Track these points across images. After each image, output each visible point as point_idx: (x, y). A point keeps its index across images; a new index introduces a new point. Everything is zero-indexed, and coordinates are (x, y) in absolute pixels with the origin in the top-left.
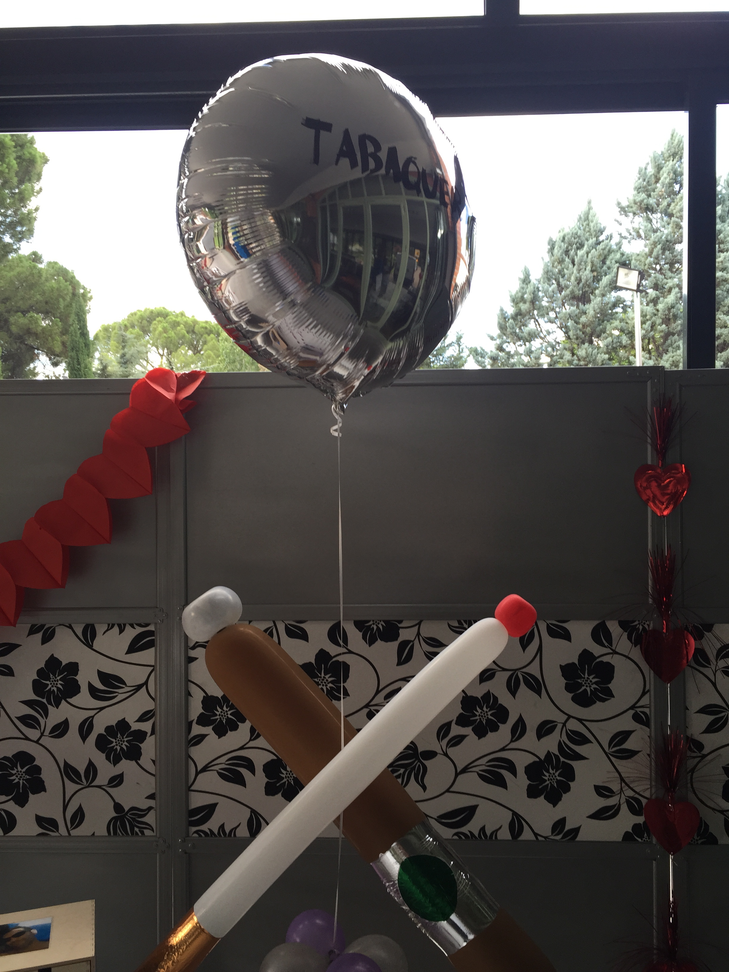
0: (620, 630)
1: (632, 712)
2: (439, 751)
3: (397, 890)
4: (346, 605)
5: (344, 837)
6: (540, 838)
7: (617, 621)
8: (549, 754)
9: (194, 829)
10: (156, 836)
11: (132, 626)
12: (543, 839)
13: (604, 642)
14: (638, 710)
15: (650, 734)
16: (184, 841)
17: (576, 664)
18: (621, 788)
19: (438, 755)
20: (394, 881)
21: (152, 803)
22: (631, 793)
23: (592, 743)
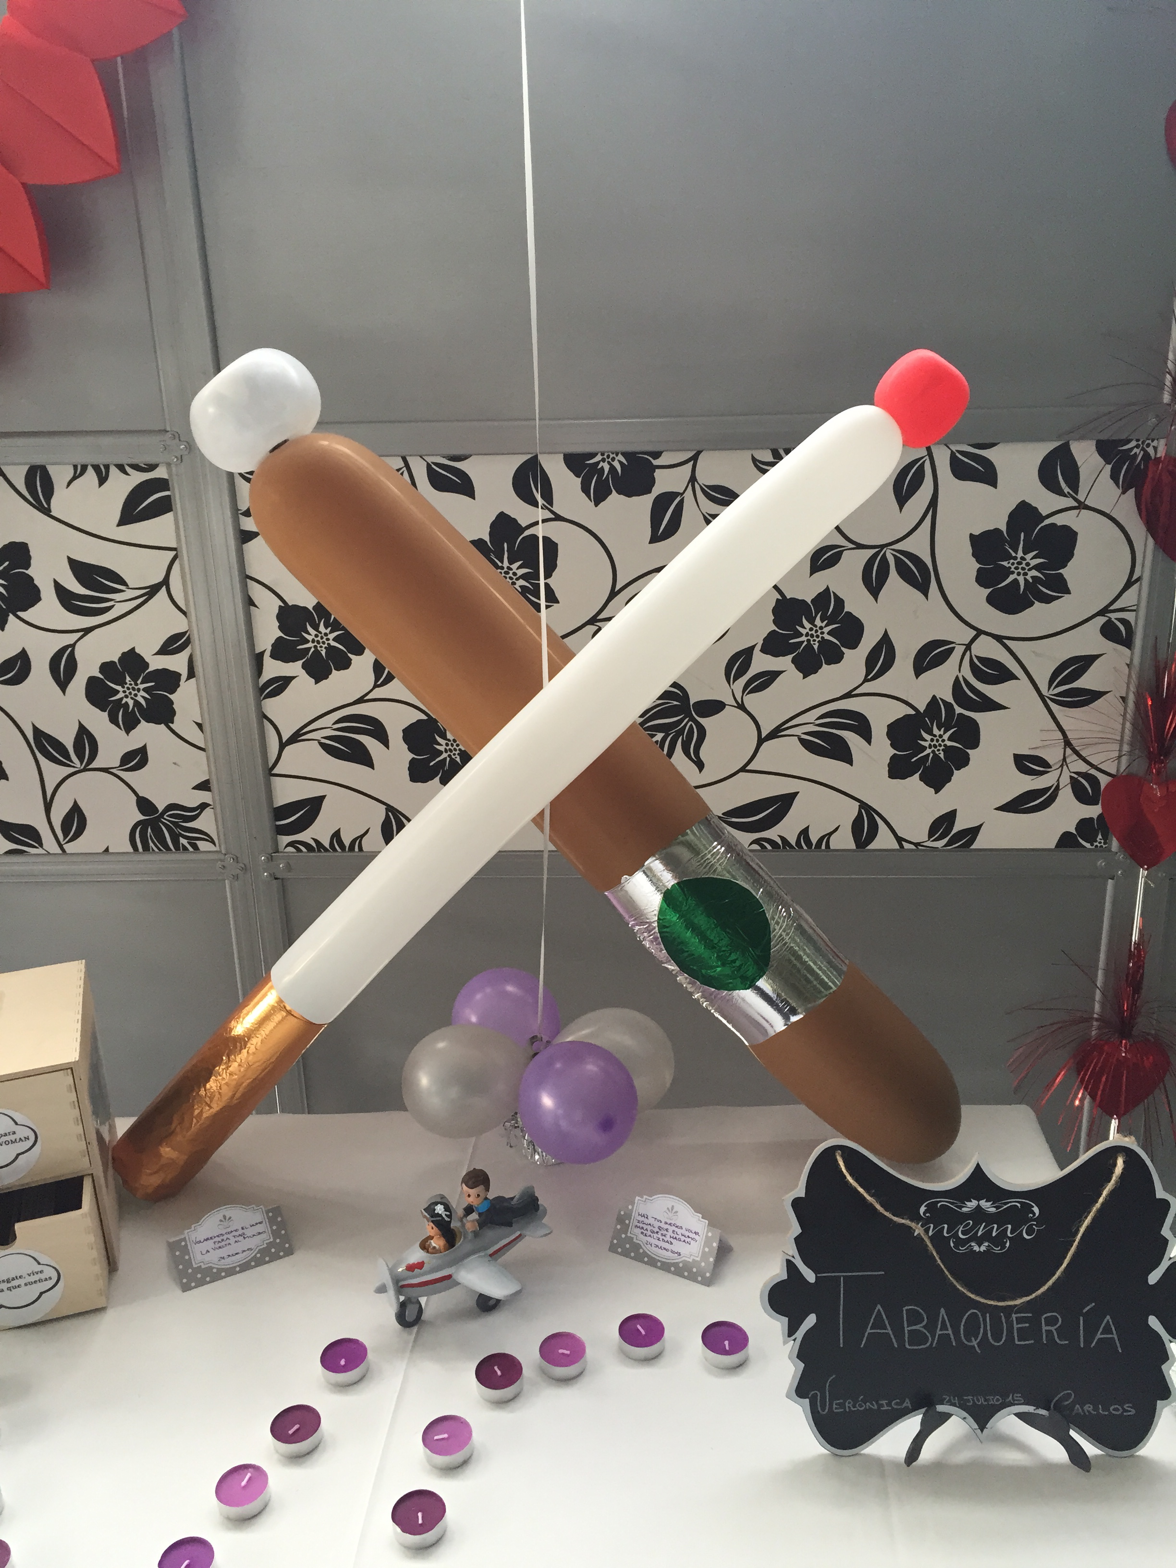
0: (1098, 460)
1: (1101, 620)
2: (729, 700)
3: (656, 939)
4: (546, 422)
5: (554, 848)
6: (906, 846)
7: (1094, 442)
8: (934, 702)
9: (287, 839)
10: (219, 852)
11: (121, 468)
12: (913, 847)
13: (1063, 484)
14: (1113, 616)
15: (1132, 660)
16: (270, 858)
17: (1002, 532)
18: (1064, 759)
19: (727, 706)
20: (650, 923)
21: (204, 797)
22: (1083, 768)
23: (1017, 678)
